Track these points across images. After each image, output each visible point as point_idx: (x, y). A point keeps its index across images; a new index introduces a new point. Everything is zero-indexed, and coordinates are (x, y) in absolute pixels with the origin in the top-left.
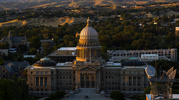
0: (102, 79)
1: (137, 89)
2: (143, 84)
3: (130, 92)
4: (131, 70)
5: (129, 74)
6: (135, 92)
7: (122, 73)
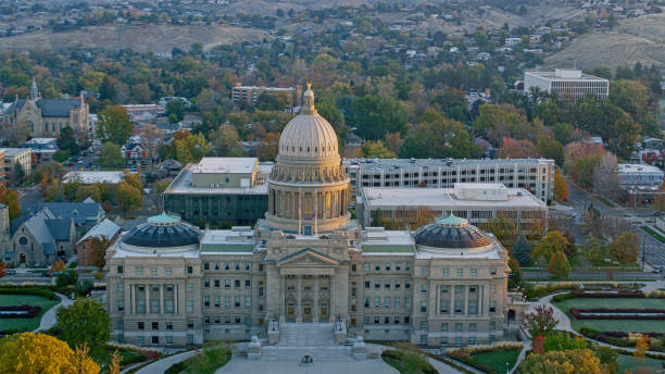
0: (354, 292)
1: (466, 325)
2: (487, 309)
3: (445, 334)
4: (447, 263)
5: (440, 276)
6: (459, 334)
7: (417, 272)
